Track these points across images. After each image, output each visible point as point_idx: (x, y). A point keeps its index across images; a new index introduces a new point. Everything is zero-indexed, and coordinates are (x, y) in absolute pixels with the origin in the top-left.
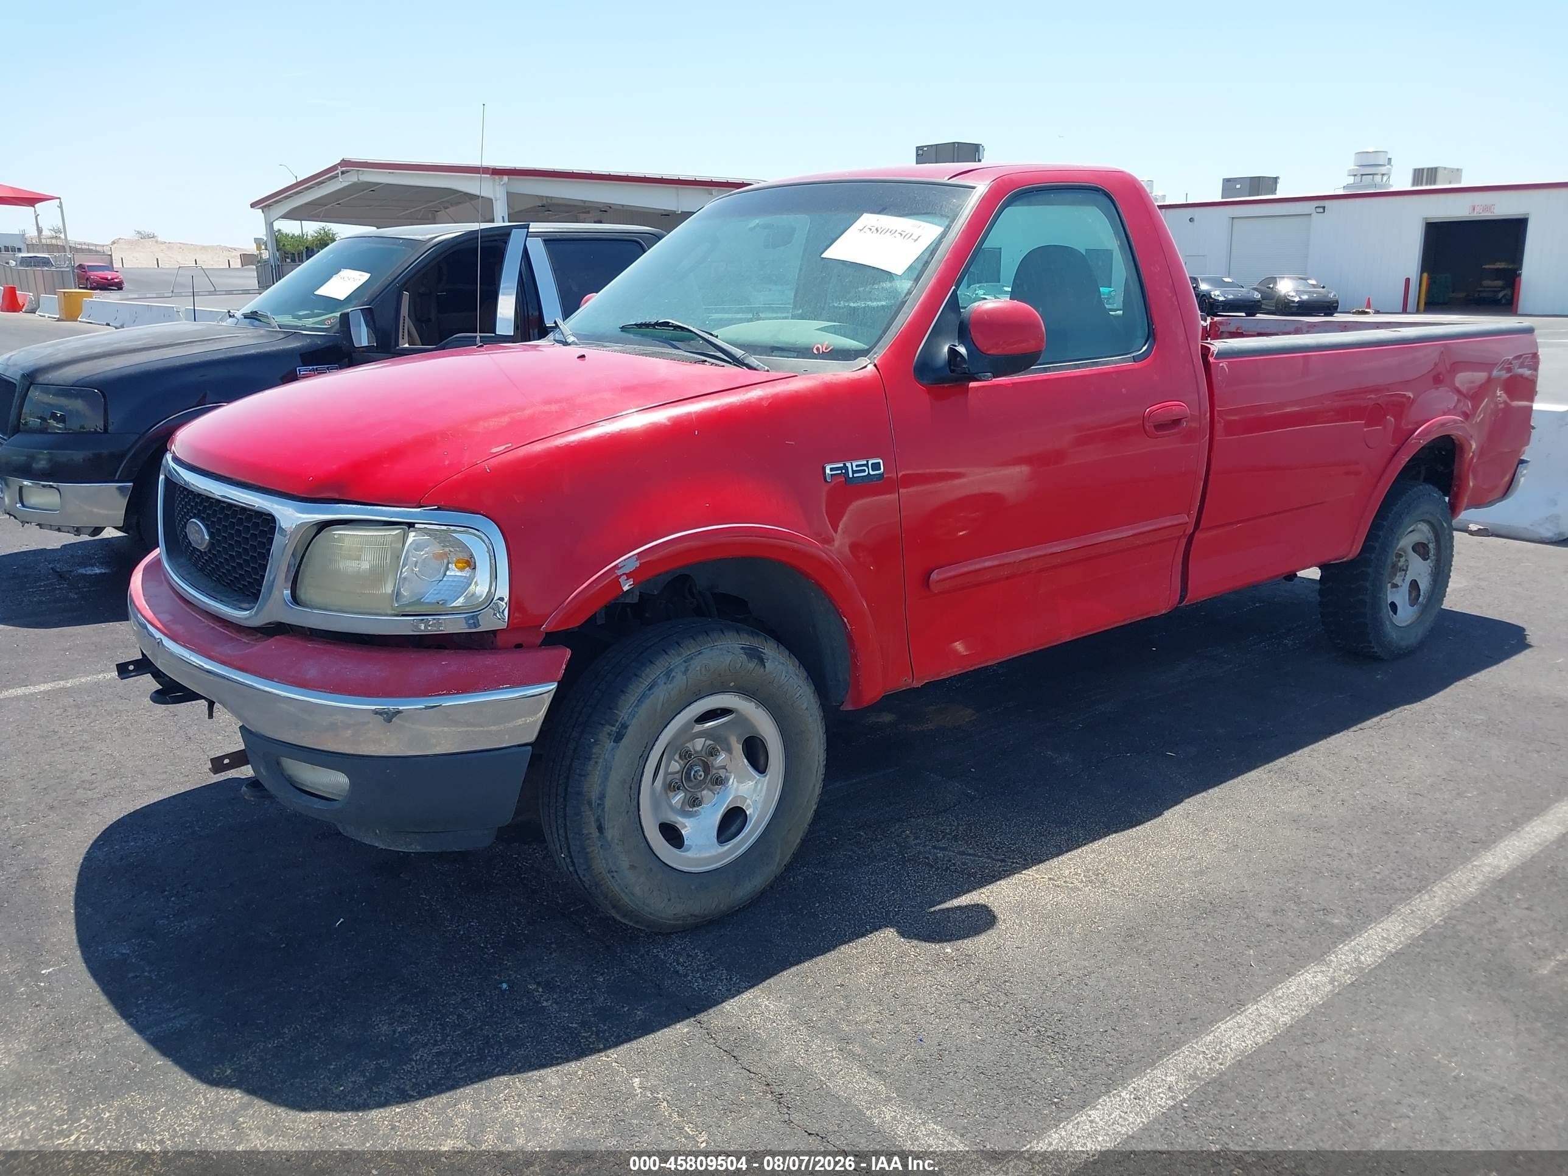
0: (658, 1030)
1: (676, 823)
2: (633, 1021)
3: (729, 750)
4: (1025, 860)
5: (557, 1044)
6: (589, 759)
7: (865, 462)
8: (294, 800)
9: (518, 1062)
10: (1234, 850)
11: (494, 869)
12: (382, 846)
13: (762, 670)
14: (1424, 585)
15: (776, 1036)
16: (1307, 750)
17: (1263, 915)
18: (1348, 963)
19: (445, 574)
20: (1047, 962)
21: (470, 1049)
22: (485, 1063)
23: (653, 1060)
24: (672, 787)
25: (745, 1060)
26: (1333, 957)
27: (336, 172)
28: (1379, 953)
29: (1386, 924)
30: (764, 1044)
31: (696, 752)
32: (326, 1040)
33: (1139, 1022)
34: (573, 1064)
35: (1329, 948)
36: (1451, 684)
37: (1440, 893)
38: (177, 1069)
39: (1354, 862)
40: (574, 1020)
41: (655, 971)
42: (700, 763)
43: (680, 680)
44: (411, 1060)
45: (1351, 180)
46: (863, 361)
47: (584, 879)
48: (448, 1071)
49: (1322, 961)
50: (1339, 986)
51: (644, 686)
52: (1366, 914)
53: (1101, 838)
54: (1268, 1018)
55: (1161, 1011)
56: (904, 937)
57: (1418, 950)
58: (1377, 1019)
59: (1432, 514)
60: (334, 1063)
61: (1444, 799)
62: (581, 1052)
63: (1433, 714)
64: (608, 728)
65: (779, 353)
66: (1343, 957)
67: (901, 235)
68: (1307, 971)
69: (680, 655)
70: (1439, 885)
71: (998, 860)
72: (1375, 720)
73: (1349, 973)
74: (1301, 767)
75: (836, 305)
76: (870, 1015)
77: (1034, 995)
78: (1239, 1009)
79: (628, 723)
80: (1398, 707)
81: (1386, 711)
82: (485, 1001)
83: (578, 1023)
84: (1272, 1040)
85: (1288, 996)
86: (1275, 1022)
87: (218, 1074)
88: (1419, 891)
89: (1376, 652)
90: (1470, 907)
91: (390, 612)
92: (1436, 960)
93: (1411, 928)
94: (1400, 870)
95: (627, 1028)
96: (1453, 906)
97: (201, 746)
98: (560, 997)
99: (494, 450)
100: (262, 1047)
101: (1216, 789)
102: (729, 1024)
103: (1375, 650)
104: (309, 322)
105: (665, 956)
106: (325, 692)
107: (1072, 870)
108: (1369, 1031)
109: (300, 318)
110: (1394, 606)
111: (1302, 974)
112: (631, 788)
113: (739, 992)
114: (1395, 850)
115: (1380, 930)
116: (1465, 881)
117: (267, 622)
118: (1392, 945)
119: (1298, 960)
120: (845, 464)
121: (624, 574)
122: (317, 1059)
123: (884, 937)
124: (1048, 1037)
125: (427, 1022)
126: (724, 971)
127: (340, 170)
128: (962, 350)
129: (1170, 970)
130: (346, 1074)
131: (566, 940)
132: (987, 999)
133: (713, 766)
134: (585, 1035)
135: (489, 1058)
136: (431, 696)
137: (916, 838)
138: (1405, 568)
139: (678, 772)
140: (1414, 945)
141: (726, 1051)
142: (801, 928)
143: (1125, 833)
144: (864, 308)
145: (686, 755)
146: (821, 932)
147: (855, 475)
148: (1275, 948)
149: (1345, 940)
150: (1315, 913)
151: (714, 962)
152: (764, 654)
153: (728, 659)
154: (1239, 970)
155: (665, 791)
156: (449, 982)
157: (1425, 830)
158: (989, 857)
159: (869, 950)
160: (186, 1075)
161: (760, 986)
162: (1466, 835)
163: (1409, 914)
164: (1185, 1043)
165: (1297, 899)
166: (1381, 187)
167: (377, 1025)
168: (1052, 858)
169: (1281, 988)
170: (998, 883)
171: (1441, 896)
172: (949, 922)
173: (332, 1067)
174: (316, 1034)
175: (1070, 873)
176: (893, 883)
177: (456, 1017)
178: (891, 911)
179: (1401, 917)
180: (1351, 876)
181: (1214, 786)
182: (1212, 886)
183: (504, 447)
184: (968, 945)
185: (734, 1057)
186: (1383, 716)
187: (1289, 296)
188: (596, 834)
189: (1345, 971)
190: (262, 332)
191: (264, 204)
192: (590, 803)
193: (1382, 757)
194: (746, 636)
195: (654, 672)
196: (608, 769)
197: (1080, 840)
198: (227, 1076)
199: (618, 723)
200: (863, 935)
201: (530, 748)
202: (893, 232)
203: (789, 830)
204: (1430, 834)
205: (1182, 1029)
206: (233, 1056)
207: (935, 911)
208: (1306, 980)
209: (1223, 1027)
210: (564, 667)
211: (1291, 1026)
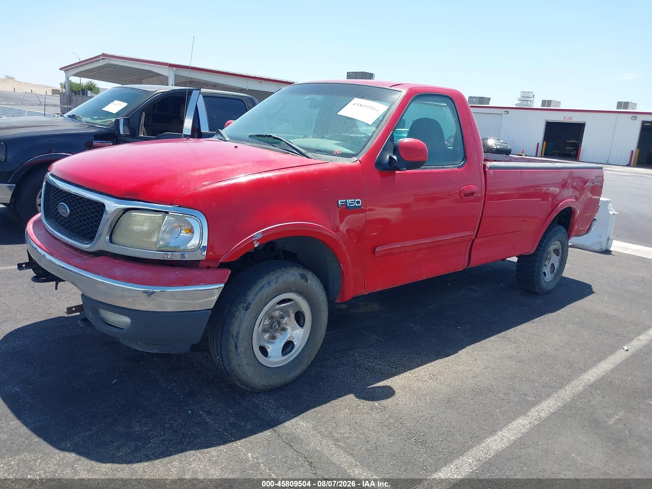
0: (257, 433)
1: (265, 346)
2: (246, 429)
3: (289, 316)
4: (405, 368)
5: (214, 438)
6: (234, 317)
7: (354, 200)
8: (104, 328)
9: (197, 445)
10: (488, 368)
11: (181, 361)
12: (140, 350)
13: (306, 283)
14: (556, 266)
15: (308, 437)
16: (513, 329)
17: (501, 395)
18: (535, 416)
19: (179, 235)
20: (416, 411)
21: (176, 439)
22: (183, 445)
23: (256, 446)
24: (265, 331)
25: (295, 447)
26: (529, 413)
27: (100, 58)
28: (547, 413)
29: (549, 401)
30: (303, 441)
31: (276, 317)
32: (112, 433)
33: (456, 437)
34: (222, 447)
35: (528, 410)
36: (566, 306)
37: (568, 389)
38: (45, 443)
39: (535, 375)
40: (221, 428)
41: (254, 408)
42: (277, 321)
43: (274, 286)
44: (151, 442)
45: (519, 102)
46: (355, 159)
47: (227, 368)
48: (167, 448)
49: (525, 415)
50: (533, 425)
51: (259, 288)
52: (541, 397)
53: (434, 361)
54: (506, 437)
55: (464, 433)
56: (358, 398)
57: (562, 412)
58: (548, 439)
59: (562, 238)
60: (116, 443)
61: (567, 352)
62: (225, 442)
63: (560, 318)
64: (243, 305)
65: (319, 152)
66: (533, 414)
67: (371, 108)
68: (520, 419)
69: (274, 275)
70: (568, 386)
71: (394, 368)
72: (538, 318)
73: (536, 420)
74: (511, 336)
75: (344, 135)
76: (346, 430)
77: (413, 424)
78: (494, 433)
79: (251, 303)
80: (547, 314)
81: (542, 315)
82: (182, 418)
83: (223, 429)
84: (508, 446)
85: (513, 428)
86: (509, 439)
87: (64, 446)
88: (560, 388)
89: (537, 291)
90: (581, 395)
91: (154, 249)
92: (569, 416)
93: (559, 403)
94: (552, 379)
95: (244, 432)
96: (574, 395)
97: (46, 301)
98: (214, 418)
99: (204, 183)
100: (83, 435)
101: (478, 343)
102: (287, 432)
103: (537, 290)
104: (99, 122)
105: (258, 402)
106: (124, 282)
107: (424, 373)
108: (546, 444)
109: (94, 119)
110: (545, 274)
111: (518, 420)
112: (250, 330)
113: (290, 419)
114: (550, 371)
115: (547, 403)
116: (578, 385)
117: (97, 250)
118: (552, 409)
119: (516, 414)
120: (346, 201)
121: (256, 240)
122: (108, 441)
123: (350, 398)
124: (420, 442)
125: (157, 426)
126: (284, 410)
127: (101, 57)
128: (395, 157)
129: (466, 416)
130: (122, 448)
131: (215, 393)
132: (393, 425)
133: (282, 323)
134: (226, 434)
135: (185, 443)
136: (171, 286)
137: (360, 357)
138: (550, 259)
139: (267, 325)
140: (560, 410)
141: (287, 443)
142: (315, 393)
143: (444, 359)
144: (355, 137)
145: (272, 318)
146: (323, 395)
147: (350, 205)
148: (507, 409)
149: (534, 407)
150: (521, 395)
151: (279, 405)
152: (308, 277)
153: (293, 278)
154: (493, 417)
155: (262, 332)
156: (165, 409)
157: (561, 364)
158: (390, 366)
159: (344, 403)
160: (49, 446)
161: (299, 416)
162: (577, 367)
163: (557, 397)
164: (474, 446)
165: (514, 389)
166: (530, 106)
167: (134, 427)
168: (415, 368)
169: (511, 425)
170: (394, 377)
171: (569, 391)
172: (376, 392)
173: (115, 444)
174: (107, 430)
175: (423, 374)
176: (352, 375)
177: (169, 424)
178: (352, 387)
179: (554, 398)
180: (534, 381)
181: (478, 342)
182: (480, 383)
183: (208, 182)
184: (384, 402)
185: (291, 446)
186: (541, 317)
187: (492, 146)
188: (234, 349)
189: (535, 419)
190: (78, 124)
191: (66, 69)
192: (232, 336)
193: (542, 334)
194: (301, 269)
195: (263, 282)
196: (241, 322)
197: (426, 361)
198: (68, 447)
199: (247, 303)
200: (341, 397)
201: (210, 311)
202: (367, 107)
203: (311, 351)
204: (563, 365)
205: (473, 441)
206: (70, 438)
207: (370, 388)
208: (520, 422)
209: (489, 440)
210: (228, 277)
211: (516, 441)
